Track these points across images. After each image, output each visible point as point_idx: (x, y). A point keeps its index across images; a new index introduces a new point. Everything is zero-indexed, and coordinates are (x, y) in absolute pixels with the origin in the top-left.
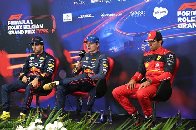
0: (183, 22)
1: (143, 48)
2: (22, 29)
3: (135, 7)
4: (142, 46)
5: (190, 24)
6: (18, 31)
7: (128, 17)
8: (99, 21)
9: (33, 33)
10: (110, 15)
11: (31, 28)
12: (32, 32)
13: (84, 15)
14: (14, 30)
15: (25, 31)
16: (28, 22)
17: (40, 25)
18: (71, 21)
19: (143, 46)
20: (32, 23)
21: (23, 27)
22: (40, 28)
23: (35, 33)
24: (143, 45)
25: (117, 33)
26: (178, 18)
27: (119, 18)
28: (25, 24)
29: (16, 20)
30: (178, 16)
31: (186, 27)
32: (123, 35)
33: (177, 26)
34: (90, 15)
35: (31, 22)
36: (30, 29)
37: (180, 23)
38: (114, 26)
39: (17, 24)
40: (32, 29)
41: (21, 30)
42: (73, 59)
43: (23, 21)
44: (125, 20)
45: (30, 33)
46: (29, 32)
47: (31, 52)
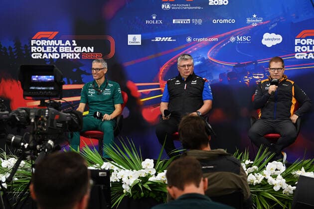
0: (302, 52)
1: (246, 81)
2: (56, 51)
3: (237, 32)
4: (245, 79)
5: (311, 54)
6: (50, 54)
7: (226, 43)
8: (184, 46)
9: (75, 58)
10: (200, 40)
11: (73, 51)
12: (75, 56)
13: (160, 38)
14: (41, 52)
15: (62, 54)
16: (68, 42)
17: (89, 48)
18: (140, 44)
19: (247, 79)
20: (75, 44)
21: (58, 49)
22: (89, 51)
23: (79, 58)
24: (246, 77)
25: (209, 62)
26: (296, 47)
27: (214, 43)
28: (63, 45)
29: (46, 39)
30: (296, 44)
31: (305, 58)
32: (218, 65)
33: (294, 56)
34: (170, 38)
35: (73, 43)
36: (71, 53)
37: (298, 52)
38: (206, 54)
39: (48, 45)
40: (75, 52)
41: (55, 52)
42: (141, 93)
43: (59, 41)
44: (222, 47)
45: (70, 58)
46: (68, 56)
47: (71, 82)
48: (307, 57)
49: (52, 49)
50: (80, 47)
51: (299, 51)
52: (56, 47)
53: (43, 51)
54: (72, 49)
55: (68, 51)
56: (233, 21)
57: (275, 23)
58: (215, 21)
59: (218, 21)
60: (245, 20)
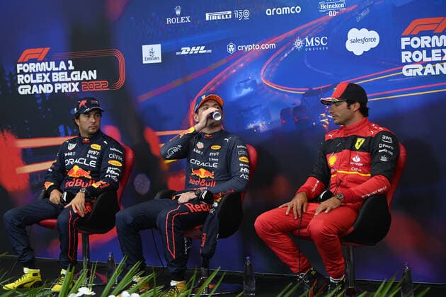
0: (413, 62)
1: (324, 123)
2: (49, 81)
3: (306, 29)
4: (323, 118)
5: (429, 66)
6: (40, 86)
7: (289, 52)
8: (224, 61)
9: (73, 91)
10: (248, 48)
11: (69, 79)
12: (72, 87)
13: (188, 49)
14: (30, 84)
15: (56, 85)
16: (62, 66)
17: (90, 72)
18: (160, 61)
20: (71, 67)
21: (50, 77)
22: (90, 78)
23: (78, 90)
24: (323, 115)
25: (264, 88)
26: (403, 53)
27: (269, 53)
28: (57, 69)
29: (35, 61)
30: (403, 47)
31: (420, 74)
32: (277, 93)
33: (401, 70)
34: (203, 47)
35: (69, 65)
36: (67, 82)
37: (407, 63)
38: (258, 73)
39: (37, 71)
40: (72, 81)
41: (47, 83)
43: (51, 63)
44: (282, 58)
45: (67, 91)
46: (65, 88)
47: (70, 133)
48: (423, 72)
49: (43, 78)
50: (79, 72)
51: (409, 61)
52: (48, 74)
53: (33, 81)
54: (69, 76)
55: (63, 80)
56: (298, 10)
57: (365, 8)
58: (269, 12)
59: (275, 11)
60: (317, 6)
